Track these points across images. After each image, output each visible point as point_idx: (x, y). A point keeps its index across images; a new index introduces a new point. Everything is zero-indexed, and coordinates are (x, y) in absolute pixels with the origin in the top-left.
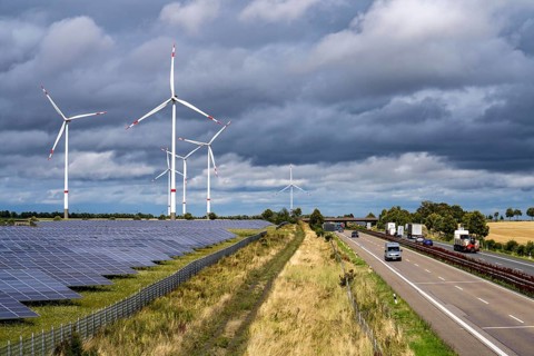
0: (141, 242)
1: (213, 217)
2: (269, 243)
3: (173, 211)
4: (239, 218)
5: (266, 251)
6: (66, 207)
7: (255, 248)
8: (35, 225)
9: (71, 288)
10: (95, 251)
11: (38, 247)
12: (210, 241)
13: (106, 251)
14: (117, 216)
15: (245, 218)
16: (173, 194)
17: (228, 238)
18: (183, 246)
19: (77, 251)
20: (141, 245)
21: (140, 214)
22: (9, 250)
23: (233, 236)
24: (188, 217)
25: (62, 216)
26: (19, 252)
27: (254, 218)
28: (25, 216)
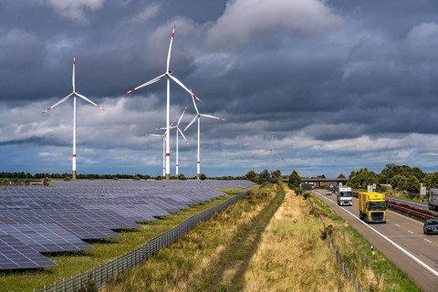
0: (143, 199)
1: (203, 177)
2: (254, 200)
3: (168, 172)
4: (226, 179)
5: (252, 207)
6: (74, 169)
7: (243, 205)
8: (47, 185)
9: (83, 240)
10: (104, 207)
11: (53, 204)
12: (202, 198)
13: (113, 207)
14: (119, 177)
15: (230, 178)
16: (168, 158)
17: (217, 196)
18: (179, 203)
19: (87, 207)
20: (144, 203)
21: (138, 175)
22: (28, 206)
23: (223, 194)
24: (181, 178)
25: (71, 176)
26: (36, 208)
27: (238, 178)
28: (39, 176)
